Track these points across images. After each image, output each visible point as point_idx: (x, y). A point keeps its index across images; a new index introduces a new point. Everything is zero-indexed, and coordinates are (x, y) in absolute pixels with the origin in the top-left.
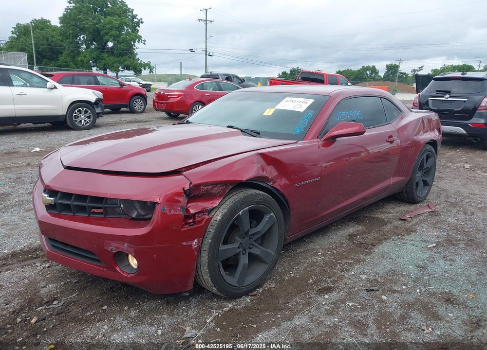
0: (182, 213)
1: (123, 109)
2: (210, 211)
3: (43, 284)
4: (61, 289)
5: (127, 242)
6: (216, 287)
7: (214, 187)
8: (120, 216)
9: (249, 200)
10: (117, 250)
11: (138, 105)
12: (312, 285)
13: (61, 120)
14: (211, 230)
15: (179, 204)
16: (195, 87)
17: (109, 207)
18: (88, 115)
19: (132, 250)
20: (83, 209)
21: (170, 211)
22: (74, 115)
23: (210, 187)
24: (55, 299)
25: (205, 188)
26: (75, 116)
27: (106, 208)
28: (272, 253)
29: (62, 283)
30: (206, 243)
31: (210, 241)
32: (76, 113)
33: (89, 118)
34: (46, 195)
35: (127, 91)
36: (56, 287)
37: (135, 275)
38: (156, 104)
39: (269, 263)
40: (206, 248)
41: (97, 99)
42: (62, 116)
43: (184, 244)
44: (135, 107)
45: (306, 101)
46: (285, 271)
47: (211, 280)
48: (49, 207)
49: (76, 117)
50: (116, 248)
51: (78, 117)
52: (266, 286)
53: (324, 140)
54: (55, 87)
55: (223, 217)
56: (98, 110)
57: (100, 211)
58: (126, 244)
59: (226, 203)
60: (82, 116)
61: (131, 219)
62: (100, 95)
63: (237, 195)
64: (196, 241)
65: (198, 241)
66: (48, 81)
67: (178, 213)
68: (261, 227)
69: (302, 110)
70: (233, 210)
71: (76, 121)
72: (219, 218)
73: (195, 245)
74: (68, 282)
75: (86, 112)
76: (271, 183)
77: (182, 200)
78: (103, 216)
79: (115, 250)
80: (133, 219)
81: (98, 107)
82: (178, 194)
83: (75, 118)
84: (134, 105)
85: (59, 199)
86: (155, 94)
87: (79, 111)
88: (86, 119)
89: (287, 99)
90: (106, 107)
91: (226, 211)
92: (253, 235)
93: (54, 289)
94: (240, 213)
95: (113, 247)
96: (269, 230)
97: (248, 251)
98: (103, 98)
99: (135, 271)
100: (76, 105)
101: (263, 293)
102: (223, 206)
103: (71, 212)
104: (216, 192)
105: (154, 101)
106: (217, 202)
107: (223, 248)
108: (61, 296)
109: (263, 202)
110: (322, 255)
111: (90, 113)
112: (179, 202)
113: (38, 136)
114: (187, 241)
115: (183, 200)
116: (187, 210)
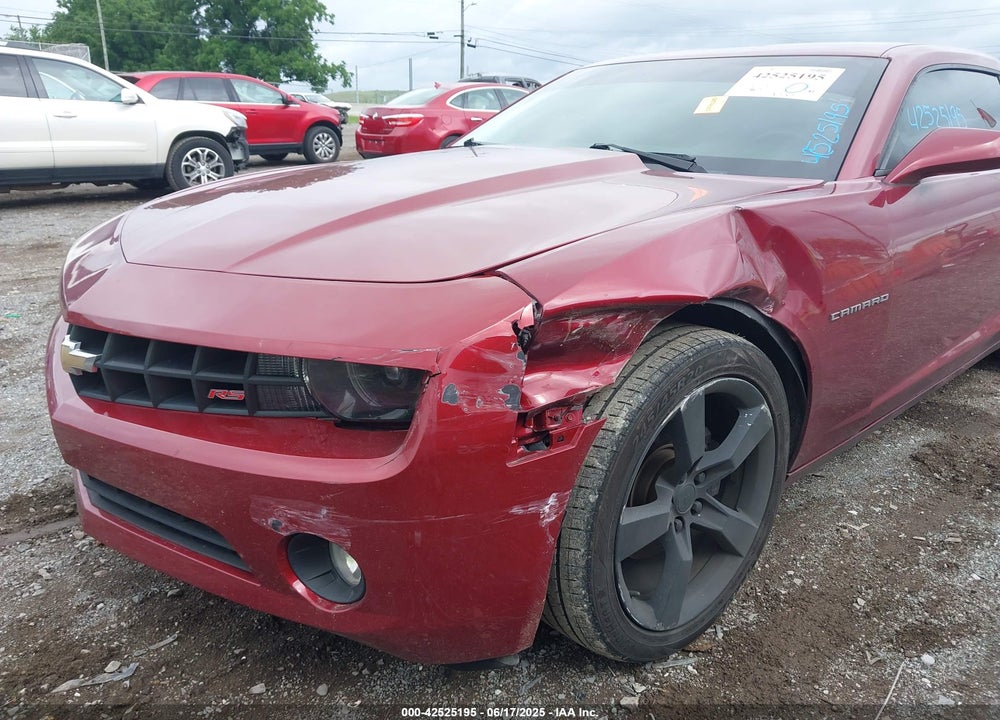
0: (512, 409)
1: (291, 156)
2: (587, 400)
3: (83, 597)
4: (131, 616)
5: (326, 503)
6: (603, 639)
7: (607, 321)
8: (298, 413)
9: (710, 361)
10: (293, 529)
11: (323, 145)
12: (867, 615)
13: (157, 176)
14: (597, 460)
15: (500, 378)
16: (448, 103)
17: (264, 384)
18: (214, 164)
19: (344, 532)
20: (181, 389)
21: (472, 402)
22: (184, 163)
23: (593, 321)
24: (112, 654)
25: (581, 323)
26: (186, 166)
27: (254, 387)
28: (754, 525)
29: (136, 599)
30: (580, 503)
31: (592, 498)
32: (187, 160)
33: (218, 172)
34: (72, 345)
35: (300, 115)
36: (119, 611)
37: (358, 610)
38: (363, 141)
39: (744, 553)
40: (580, 521)
41: (233, 128)
42: (157, 166)
43: (517, 510)
44: (317, 150)
45: (818, 74)
46: (775, 569)
47: (594, 619)
48: (84, 381)
49: (189, 169)
50: (291, 521)
51: (193, 169)
52: (731, 616)
53: (895, 182)
54: (140, 101)
55: (631, 420)
56: (237, 155)
57: (236, 395)
58: (324, 512)
59: (643, 373)
60: (203, 168)
61: (337, 425)
62: (241, 120)
63: (673, 345)
64: (552, 500)
65: (560, 500)
66: (124, 87)
67: (498, 408)
68: (735, 448)
69: (815, 97)
70: (663, 397)
71: (188, 178)
72: (620, 423)
73: (549, 516)
74: (153, 595)
75: (210, 157)
76: (767, 311)
77: (511, 364)
78: (245, 412)
79: (286, 529)
80: (343, 423)
81: (235, 148)
82: (498, 344)
83: (187, 172)
84: (314, 146)
85: (109, 358)
86: (361, 118)
87: (196, 156)
88: (211, 174)
89: (756, 70)
90: (253, 152)
91: (641, 398)
92: (706, 471)
93: (113, 618)
94: (682, 405)
95: (280, 519)
96: (751, 462)
97: (689, 519)
98: (246, 126)
99: (352, 596)
100: (186, 141)
101: (728, 645)
102: (628, 384)
103: (144, 395)
104: (614, 337)
105: (358, 137)
106: (612, 371)
107: (630, 516)
108: (130, 642)
109: (743, 370)
110: (863, 517)
111: (218, 161)
112: (499, 369)
113: (107, 212)
114: (524, 502)
115: (513, 361)
116: (524, 399)
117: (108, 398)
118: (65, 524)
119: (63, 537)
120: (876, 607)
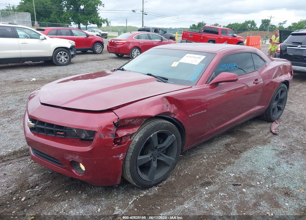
0: (112, 137)
1: (89, 51)
2: (131, 135)
3: (31, 174)
4: (41, 178)
5: (77, 155)
6: (135, 182)
7: (134, 120)
8: (74, 137)
9: (158, 127)
10: (72, 160)
11: (98, 48)
12: (198, 179)
13: (50, 60)
14: (132, 147)
15: (110, 132)
16: (133, 38)
17: (67, 131)
18: (66, 56)
19: (81, 160)
20: (51, 132)
21: (105, 137)
22: (57, 56)
23: (131, 120)
24: (37, 185)
25: (128, 121)
26: (58, 57)
27: (65, 132)
28: (173, 159)
29: (42, 174)
30: (129, 155)
31: (131, 154)
32: (58, 55)
33: (67, 58)
34: (30, 122)
35: (91, 39)
36: (38, 177)
37: (84, 175)
38: (109, 48)
39: (171, 166)
40: (128, 158)
41: (71, 46)
42: (50, 57)
43: (114, 157)
44: (96, 50)
45: (200, 57)
46: (182, 169)
47: (132, 178)
48: (32, 129)
49: (59, 57)
50: (72, 158)
51: (60, 57)
52: (169, 179)
53: (211, 85)
54: (45, 39)
55: (139, 139)
56: (72, 53)
57: (62, 133)
58: (77, 157)
59: (143, 130)
60: (62, 57)
61: (81, 140)
62: (73, 43)
63: (150, 124)
64: (121, 155)
65: (123, 155)
66: (41, 35)
67: (110, 138)
68: (166, 143)
69: (197, 64)
70: (147, 134)
71: (59, 60)
72: (137, 140)
73: (121, 158)
74: (46, 173)
75: (65, 54)
76: (172, 116)
77: (113, 130)
78: (64, 137)
79: (71, 160)
81: (72, 51)
82: (110, 126)
83: (58, 58)
84: (96, 49)
85: (38, 125)
86: (109, 42)
87: (61, 54)
88: (65, 59)
89: (188, 55)
90: (78, 50)
91: (142, 135)
92: (160, 148)
93: (37, 178)
94: (151, 136)
95: (70, 158)
96: (171, 146)
97: (157, 158)
98: (75, 45)
99: (84, 173)
100: (58, 50)
101: (166, 185)
102: (140, 132)
103: (44, 132)
104: (136, 123)
105: (108, 47)
106: (136, 129)
107: (140, 158)
108: (41, 183)
109: (167, 128)
110: (207, 158)
111: (67, 55)
112: (110, 131)
113: (36, 70)
114: (116, 155)
116: (116, 135)
117: (37, 132)
118: (26, 158)
119: (26, 161)
120: (200, 178)
